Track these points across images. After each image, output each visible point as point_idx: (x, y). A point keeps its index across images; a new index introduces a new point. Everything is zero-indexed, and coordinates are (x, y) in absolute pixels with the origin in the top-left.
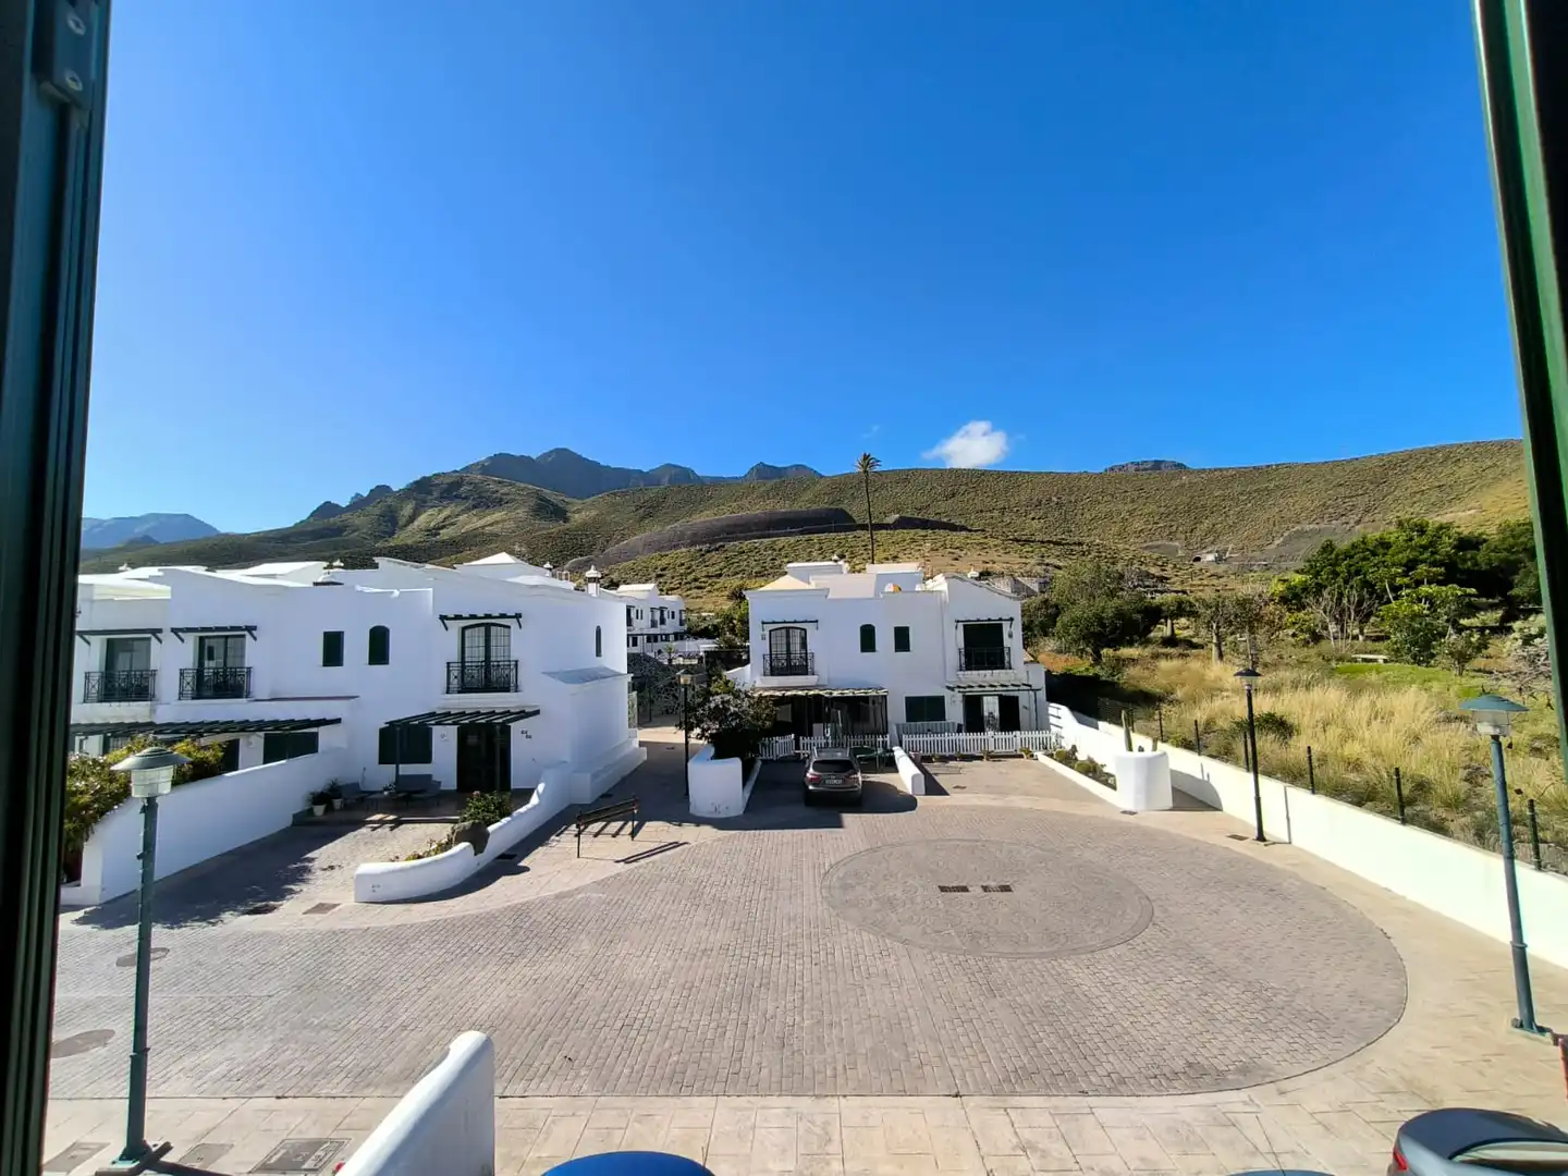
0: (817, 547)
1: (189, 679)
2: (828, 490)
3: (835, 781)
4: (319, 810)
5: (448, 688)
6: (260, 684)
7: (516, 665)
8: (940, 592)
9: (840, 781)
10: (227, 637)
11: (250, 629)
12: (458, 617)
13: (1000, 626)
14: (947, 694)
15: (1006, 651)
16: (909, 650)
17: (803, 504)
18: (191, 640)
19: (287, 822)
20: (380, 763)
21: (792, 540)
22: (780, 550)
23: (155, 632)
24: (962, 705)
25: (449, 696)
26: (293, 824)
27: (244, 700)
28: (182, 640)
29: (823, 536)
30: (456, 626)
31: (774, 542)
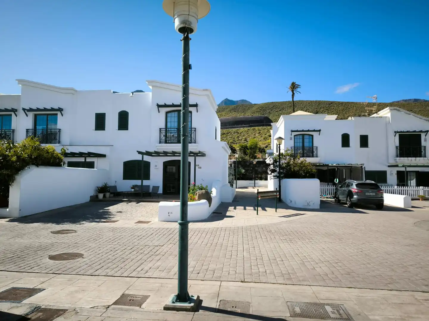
0: (258, 132)
1: (30, 134)
2: (258, 110)
3: (371, 194)
4: (101, 196)
5: (160, 141)
6: (65, 138)
7: (195, 131)
8: (386, 117)
9: (374, 194)
10: (48, 115)
11: (60, 110)
12: (166, 106)
13: (420, 136)
14: (389, 170)
15: (423, 148)
16: (368, 147)
17: (248, 115)
18: (31, 115)
19: (88, 199)
20: (124, 179)
21: (246, 129)
22: (241, 133)
23: (14, 111)
24: (396, 176)
25: (161, 144)
26: (90, 201)
27: (57, 145)
28: (27, 115)
29: (260, 128)
30: (164, 110)
31: (238, 130)
